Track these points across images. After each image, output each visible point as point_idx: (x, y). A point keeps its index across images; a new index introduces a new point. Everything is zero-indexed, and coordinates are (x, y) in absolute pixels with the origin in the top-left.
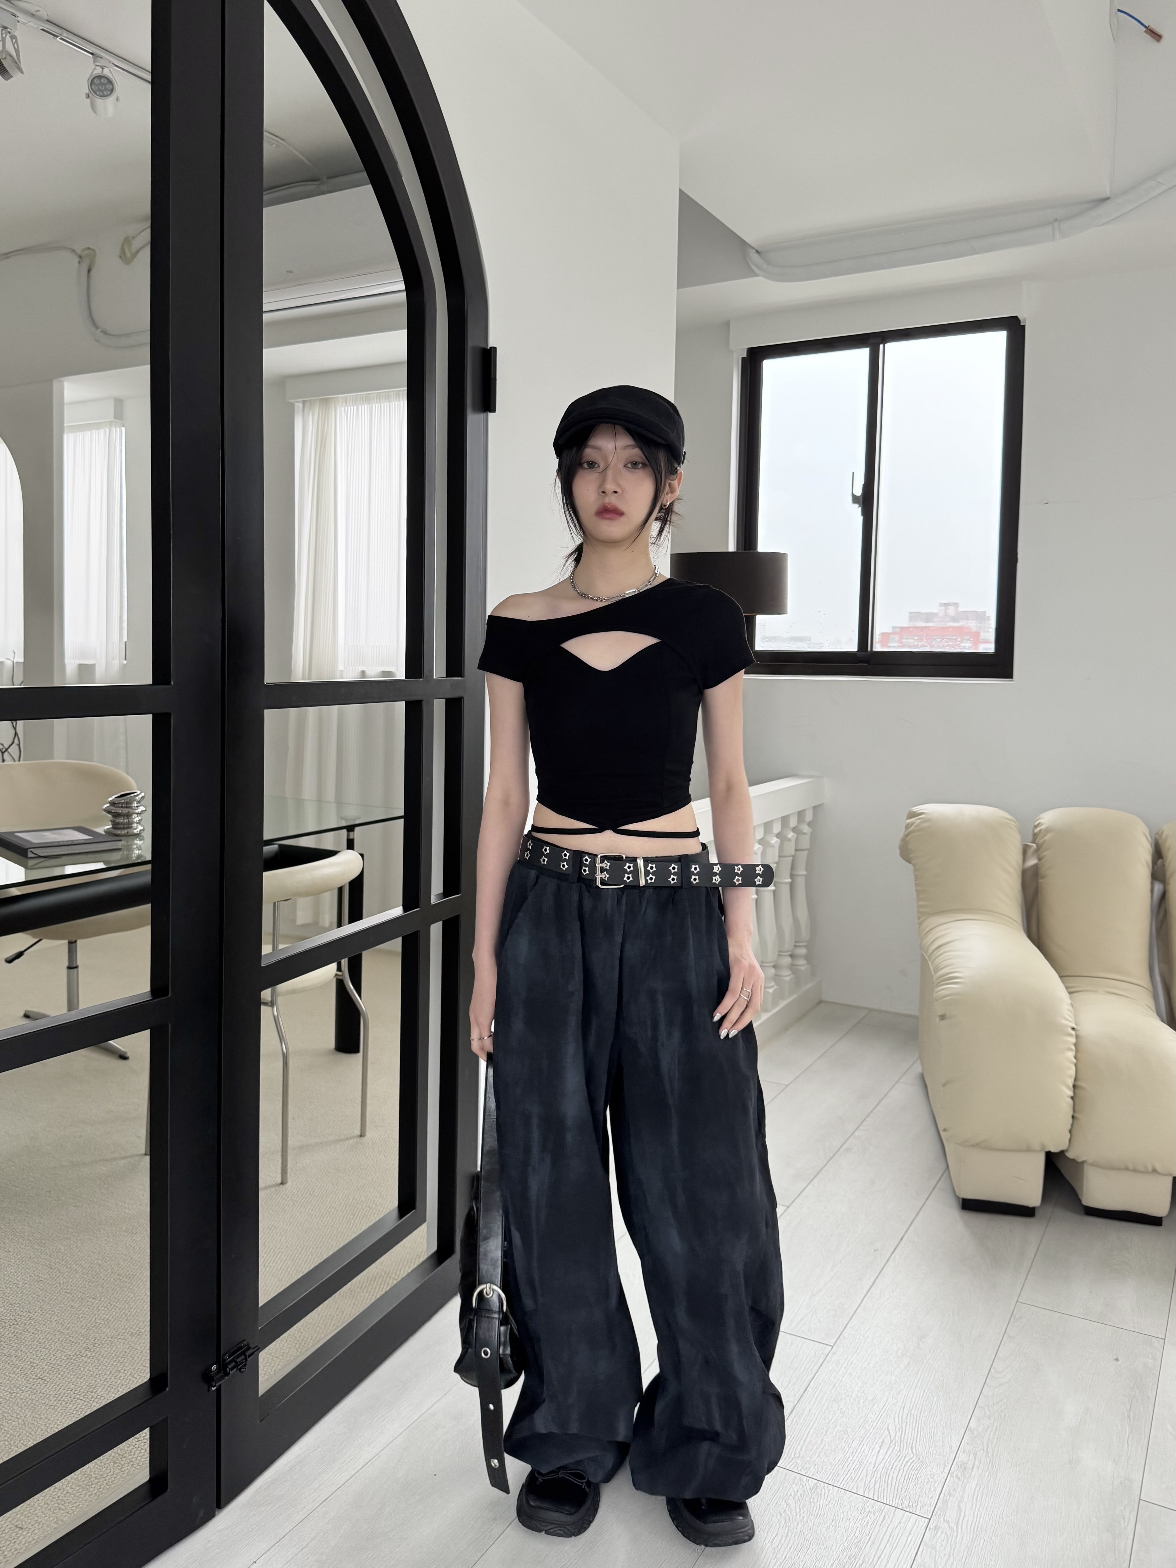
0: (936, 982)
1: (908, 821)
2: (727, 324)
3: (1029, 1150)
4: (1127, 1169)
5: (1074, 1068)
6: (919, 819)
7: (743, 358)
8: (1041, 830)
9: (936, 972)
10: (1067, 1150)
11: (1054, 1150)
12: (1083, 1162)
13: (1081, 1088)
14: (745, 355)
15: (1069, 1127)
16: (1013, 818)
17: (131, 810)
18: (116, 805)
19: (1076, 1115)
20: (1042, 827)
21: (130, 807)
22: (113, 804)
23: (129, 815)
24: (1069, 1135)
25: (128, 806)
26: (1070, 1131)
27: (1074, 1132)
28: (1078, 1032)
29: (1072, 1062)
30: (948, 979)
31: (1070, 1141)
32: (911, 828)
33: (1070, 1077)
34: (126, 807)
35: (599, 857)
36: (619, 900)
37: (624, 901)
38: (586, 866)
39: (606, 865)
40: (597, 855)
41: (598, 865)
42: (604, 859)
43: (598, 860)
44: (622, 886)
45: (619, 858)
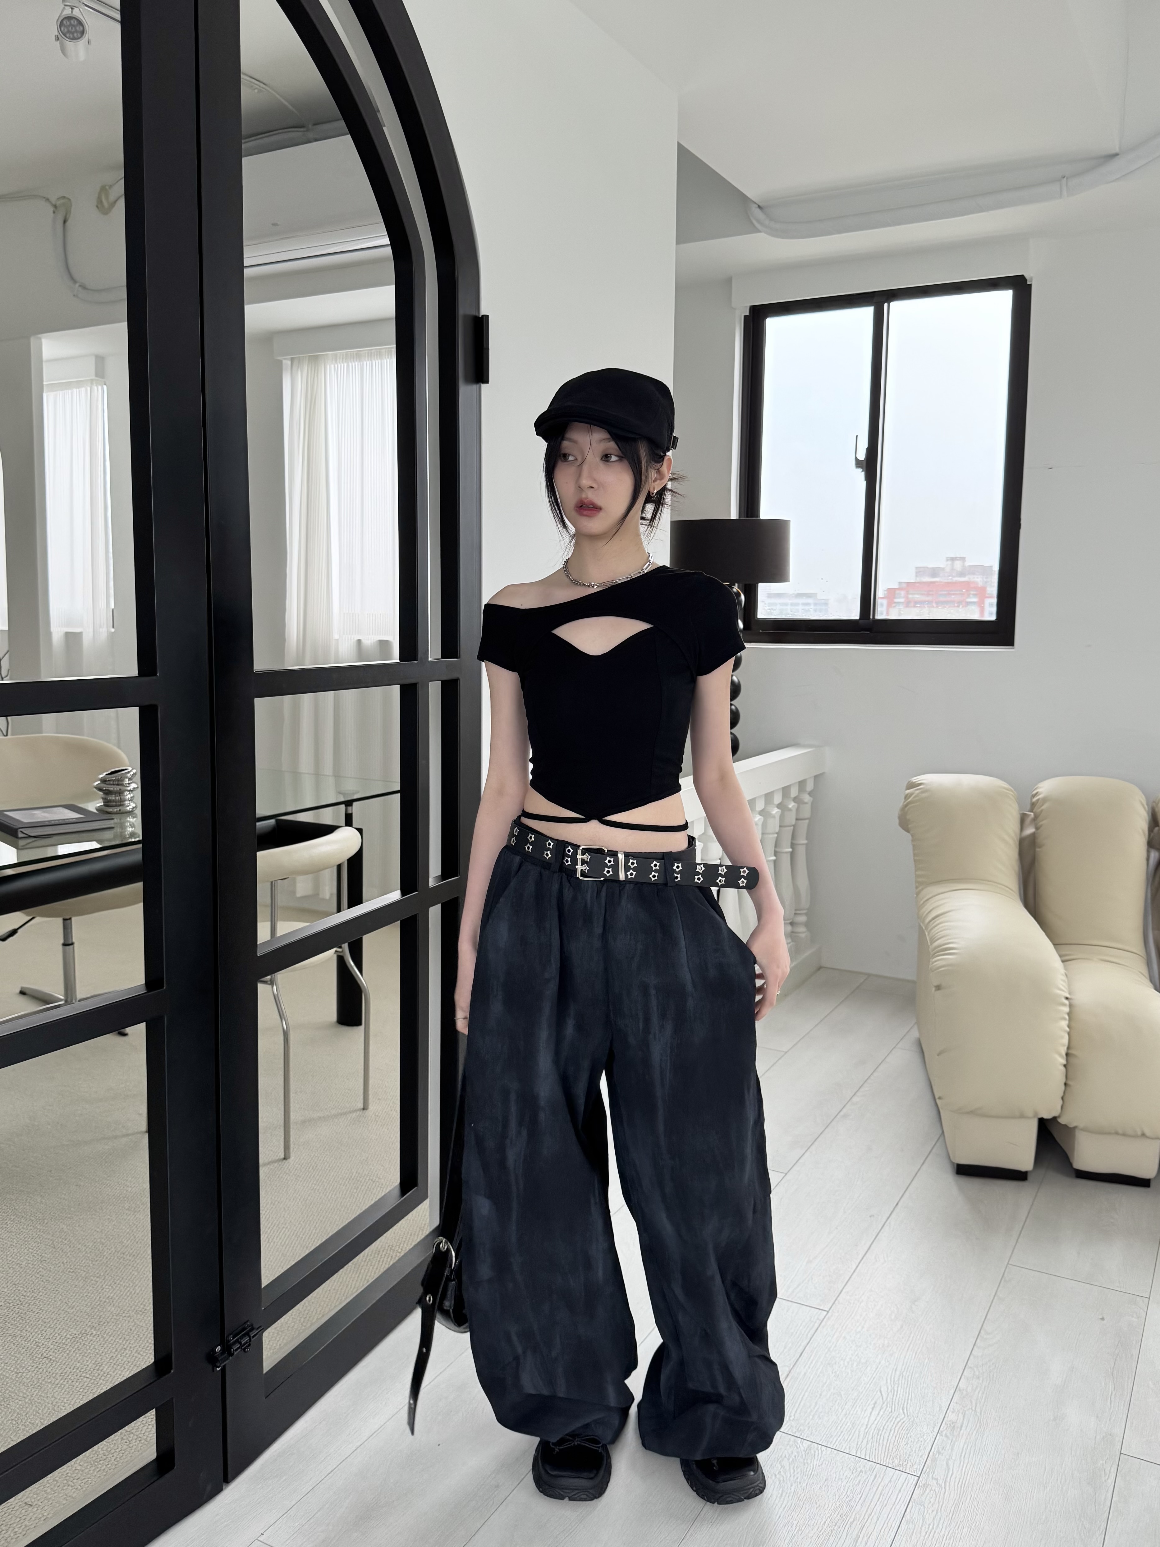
0: (932, 953)
2: (728, 282)
3: (1022, 1116)
4: (1117, 1133)
5: (1067, 1036)
6: (918, 789)
7: (745, 316)
8: (1039, 799)
9: (932, 943)
10: (1059, 1117)
11: (1046, 1116)
12: (1075, 1128)
13: (1073, 1055)
14: (748, 314)
15: (1062, 1094)
16: (1011, 787)
17: (122, 788)
18: (107, 783)
19: (1069, 1083)
20: (1041, 796)
21: (122, 785)
22: (104, 781)
23: (120, 794)
24: (1061, 1102)
25: (120, 783)
26: (1062, 1098)
27: (1064, 1098)
28: (1071, 1001)
29: (1065, 1031)
30: (944, 950)
31: (1062, 1107)
32: (909, 800)
33: (1064, 1045)
34: (118, 785)
35: (581, 848)
36: (598, 893)
37: (603, 893)
38: (568, 856)
39: (587, 857)
40: (579, 846)
41: (579, 857)
42: (585, 851)
43: (580, 852)
44: (602, 879)
45: (600, 851)
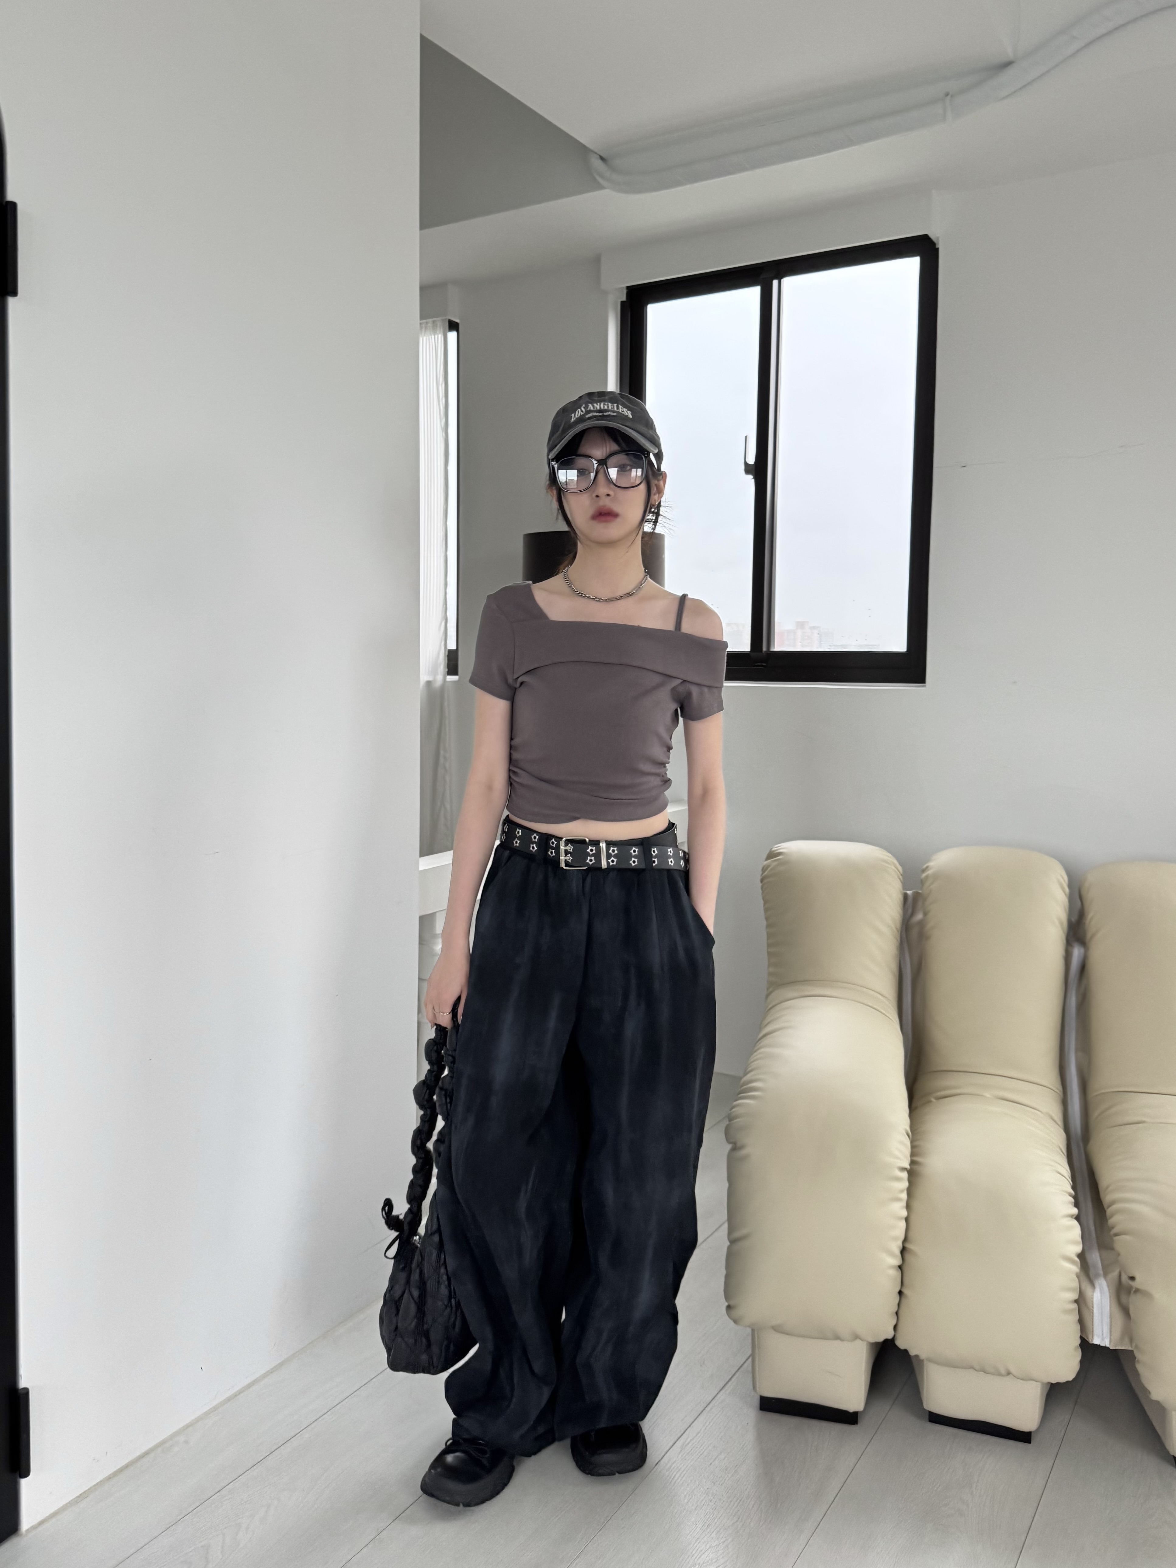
1: (766, 863)
2: (597, 260)
5: (903, 1224)
7: (622, 303)
8: (927, 877)
10: (895, 1339)
11: (881, 1339)
13: (914, 1251)
14: (624, 296)
15: (895, 1306)
16: (895, 860)
19: (905, 1291)
20: (929, 872)
24: (894, 1320)
27: (901, 1313)
29: (900, 1218)
33: (897, 1238)
35: (564, 839)
36: (584, 881)
37: (588, 881)
38: (553, 848)
39: (570, 848)
40: (562, 838)
41: (562, 848)
42: (568, 842)
43: (562, 843)
44: (586, 867)
45: (582, 842)
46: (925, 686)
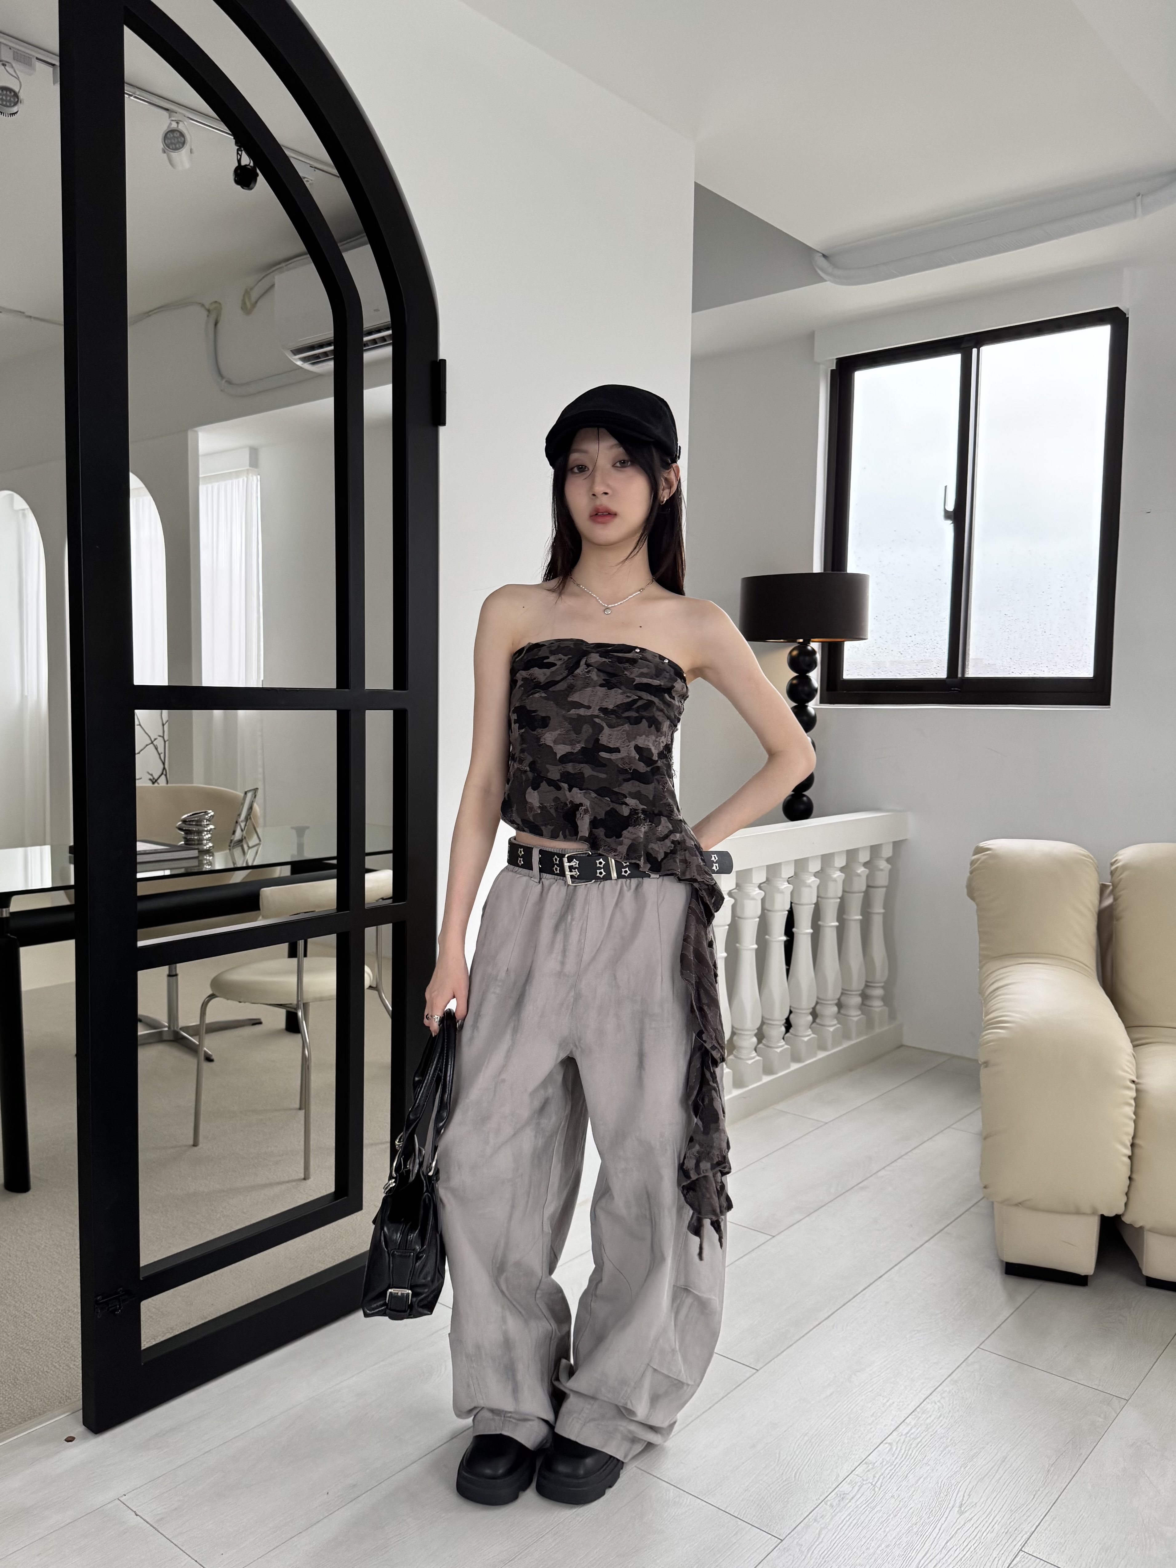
1: (974, 857)
3: (1079, 1213)
5: (1132, 1124)
6: (986, 855)
7: (832, 370)
8: (1118, 868)
10: (1123, 1215)
11: (1109, 1213)
12: (1142, 1228)
13: (1139, 1145)
14: (836, 366)
15: (1126, 1189)
16: (1089, 854)
17: (200, 828)
18: (187, 823)
19: (1133, 1176)
20: (1121, 864)
21: (201, 825)
22: (184, 821)
23: (200, 833)
24: (1124, 1198)
25: (199, 823)
26: (1127, 1194)
28: (1139, 1085)
29: (1130, 1119)
31: (1126, 1204)
32: (978, 864)
33: (1129, 1135)
34: (197, 825)
46: (1109, 708)
